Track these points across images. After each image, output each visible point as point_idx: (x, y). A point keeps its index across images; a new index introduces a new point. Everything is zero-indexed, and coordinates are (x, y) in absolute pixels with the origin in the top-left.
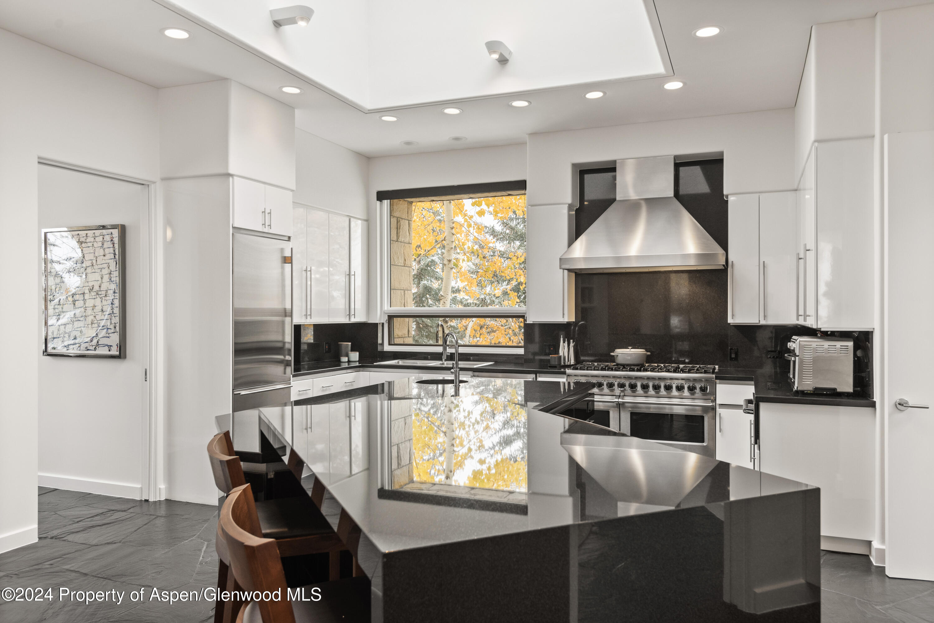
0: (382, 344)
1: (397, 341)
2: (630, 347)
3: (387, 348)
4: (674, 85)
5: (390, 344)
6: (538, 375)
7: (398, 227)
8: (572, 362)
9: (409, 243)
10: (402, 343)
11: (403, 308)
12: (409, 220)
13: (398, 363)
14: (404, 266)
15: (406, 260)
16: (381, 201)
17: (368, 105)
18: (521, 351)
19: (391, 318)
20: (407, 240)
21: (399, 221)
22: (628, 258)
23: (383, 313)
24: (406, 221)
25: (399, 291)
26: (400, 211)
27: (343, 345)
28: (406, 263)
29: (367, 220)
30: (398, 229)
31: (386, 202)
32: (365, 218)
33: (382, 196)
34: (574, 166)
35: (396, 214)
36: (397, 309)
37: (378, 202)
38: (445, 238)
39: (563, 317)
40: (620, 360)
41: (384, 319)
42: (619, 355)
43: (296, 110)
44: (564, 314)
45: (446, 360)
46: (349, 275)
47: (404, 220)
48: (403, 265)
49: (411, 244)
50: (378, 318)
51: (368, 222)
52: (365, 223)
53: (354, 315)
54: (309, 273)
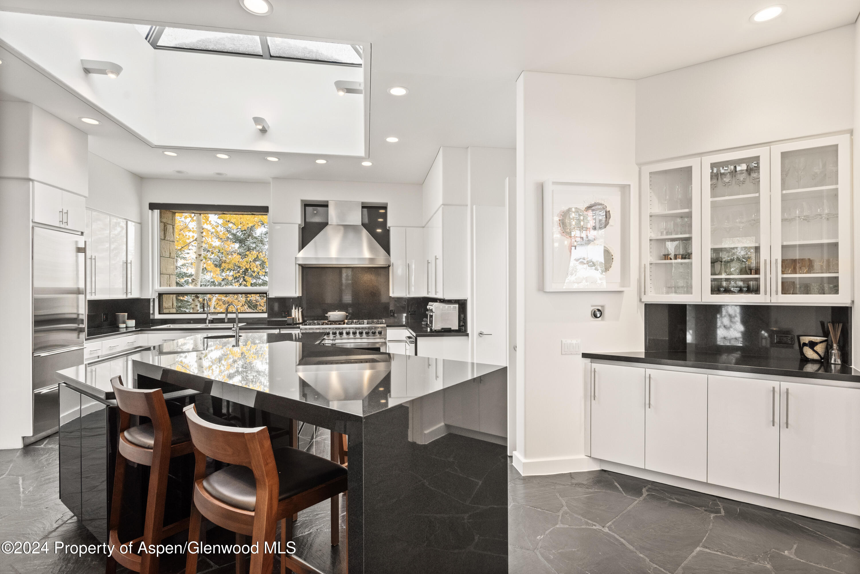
0: (153, 314)
1: (165, 311)
2: (337, 311)
3: (157, 316)
4: (367, 164)
5: (160, 313)
6: (281, 329)
7: (165, 230)
8: (301, 321)
9: (173, 242)
10: (168, 312)
11: (169, 287)
12: (173, 225)
13: (170, 326)
14: (170, 258)
15: (171, 254)
16: (152, 210)
17: (155, 141)
18: (265, 315)
19: (160, 295)
20: (172, 239)
21: (166, 226)
22: (331, 259)
23: (154, 291)
24: (171, 225)
25: (166, 275)
26: (166, 218)
27: (120, 316)
28: (171, 256)
29: (140, 223)
30: (165, 231)
31: (157, 212)
32: (139, 221)
33: (153, 206)
34: (302, 201)
35: (164, 220)
36: (165, 289)
37: (150, 211)
38: (196, 239)
39: (296, 293)
40: (331, 319)
41: (155, 296)
42: (331, 316)
43: (89, 136)
44: (296, 292)
45: (209, 323)
46: (127, 263)
47: (169, 225)
48: (168, 256)
49: (174, 242)
50: (150, 294)
51: (141, 225)
52: (139, 225)
53: (131, 292)
54: (93, 261)
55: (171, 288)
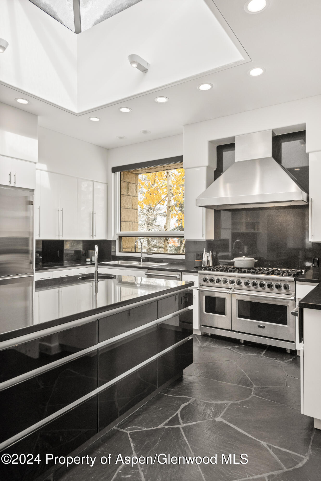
0: (115, 252)
1: (124, 250)
2: (244, 257)
3: (118, 254)
4: (256, 72)
5: (120, 251)
6: (183, 273)
7: (128, 187)
8: (211, 264)
9: (136, 196)
10: (130, 251)
11: (131, 232)
12: (136, 184)
14: (132, 209)
15: (134, 206)
16: (115, 173)
18: (183, 257)
19: (120, 237)
20: (134, 195)
21: (128, 184)
23: (115, 235)
24: (133, 184)
25: (128, 223)
26: (129, 179)
27: (90, 253)
28: (134, 207)
30: (128, 188)
31: (118, 173)
32: (105, 182)
33: (114, 170)
34: (211, 142)
35: (127, 180)
36: (123, 233)
37: (113, 174)
39: (203, 237)
40: (236, 265)
41: (117, 238)
42: (236, 261)
44: (203, 235)
46: (93, 213)
47: (132, 184)
48: (131, 208)
49: (137, 197)
50: (112, 237)
51: (107, 184)
52: (106, 185)
53: (96, 235)
54: (61, 212)
55: (133, 232)
